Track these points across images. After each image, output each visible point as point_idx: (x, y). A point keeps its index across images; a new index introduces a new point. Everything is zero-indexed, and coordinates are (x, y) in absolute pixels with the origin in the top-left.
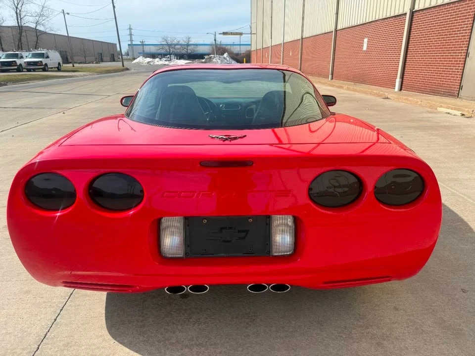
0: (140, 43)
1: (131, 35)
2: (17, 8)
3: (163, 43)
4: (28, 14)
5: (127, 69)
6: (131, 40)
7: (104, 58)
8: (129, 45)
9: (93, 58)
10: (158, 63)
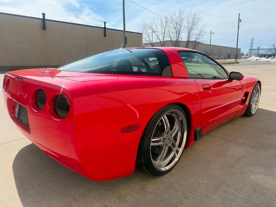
0: (257, 48)
1: (252, 43)
2: (189, 32)
3: (271, 48)
4: (193, 35)
5: (238, 63)
6: (252, 47)
7: (231, 57)
8: (250, 49)
9: (223, 57)
10: (263, 60)
